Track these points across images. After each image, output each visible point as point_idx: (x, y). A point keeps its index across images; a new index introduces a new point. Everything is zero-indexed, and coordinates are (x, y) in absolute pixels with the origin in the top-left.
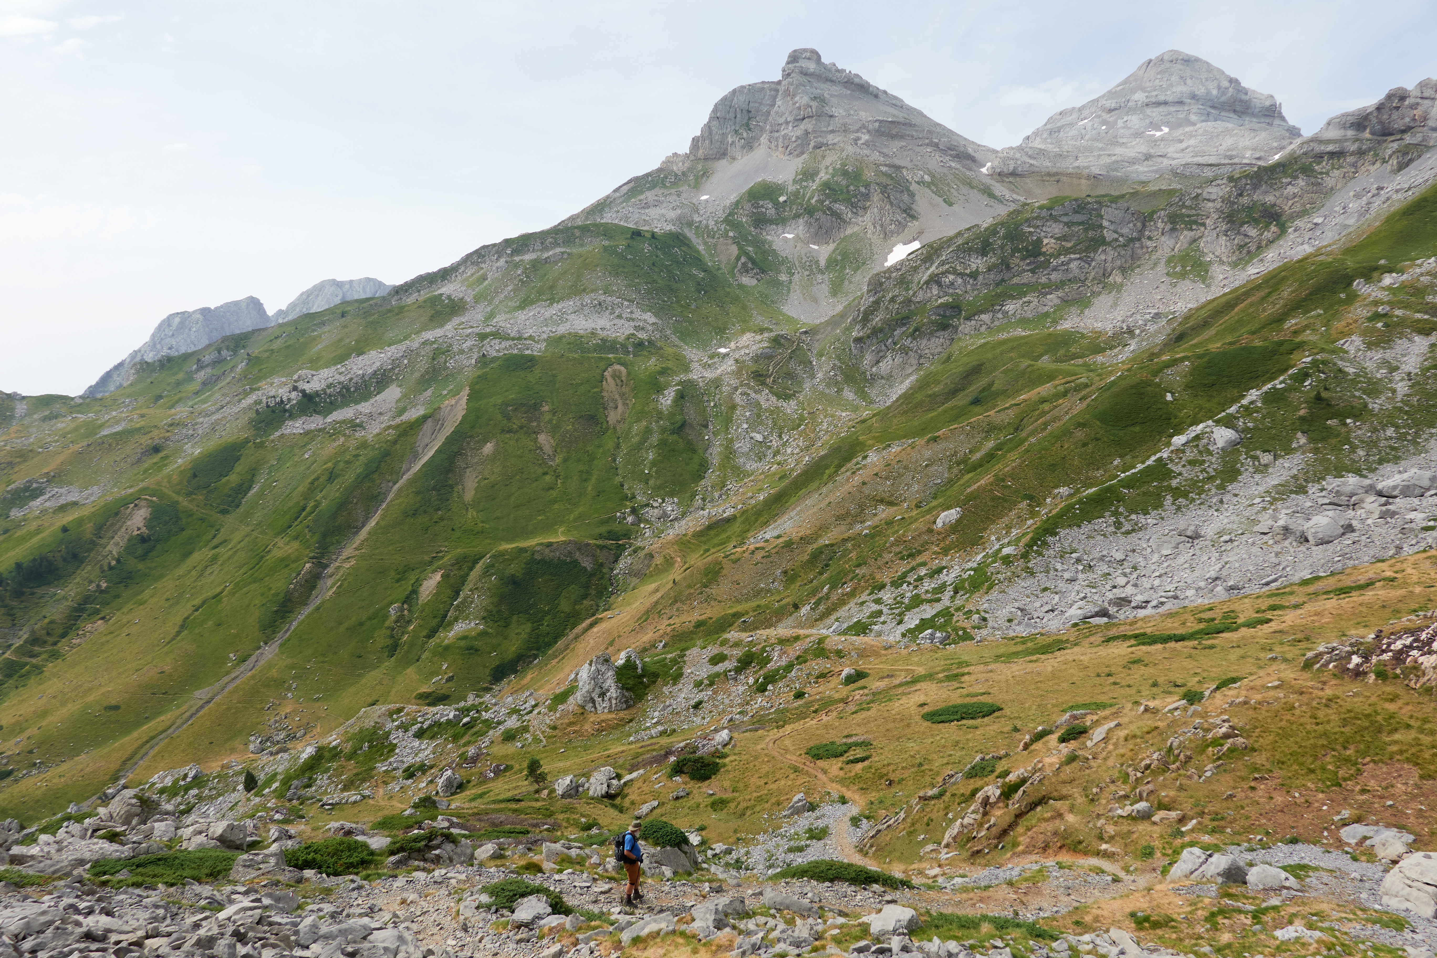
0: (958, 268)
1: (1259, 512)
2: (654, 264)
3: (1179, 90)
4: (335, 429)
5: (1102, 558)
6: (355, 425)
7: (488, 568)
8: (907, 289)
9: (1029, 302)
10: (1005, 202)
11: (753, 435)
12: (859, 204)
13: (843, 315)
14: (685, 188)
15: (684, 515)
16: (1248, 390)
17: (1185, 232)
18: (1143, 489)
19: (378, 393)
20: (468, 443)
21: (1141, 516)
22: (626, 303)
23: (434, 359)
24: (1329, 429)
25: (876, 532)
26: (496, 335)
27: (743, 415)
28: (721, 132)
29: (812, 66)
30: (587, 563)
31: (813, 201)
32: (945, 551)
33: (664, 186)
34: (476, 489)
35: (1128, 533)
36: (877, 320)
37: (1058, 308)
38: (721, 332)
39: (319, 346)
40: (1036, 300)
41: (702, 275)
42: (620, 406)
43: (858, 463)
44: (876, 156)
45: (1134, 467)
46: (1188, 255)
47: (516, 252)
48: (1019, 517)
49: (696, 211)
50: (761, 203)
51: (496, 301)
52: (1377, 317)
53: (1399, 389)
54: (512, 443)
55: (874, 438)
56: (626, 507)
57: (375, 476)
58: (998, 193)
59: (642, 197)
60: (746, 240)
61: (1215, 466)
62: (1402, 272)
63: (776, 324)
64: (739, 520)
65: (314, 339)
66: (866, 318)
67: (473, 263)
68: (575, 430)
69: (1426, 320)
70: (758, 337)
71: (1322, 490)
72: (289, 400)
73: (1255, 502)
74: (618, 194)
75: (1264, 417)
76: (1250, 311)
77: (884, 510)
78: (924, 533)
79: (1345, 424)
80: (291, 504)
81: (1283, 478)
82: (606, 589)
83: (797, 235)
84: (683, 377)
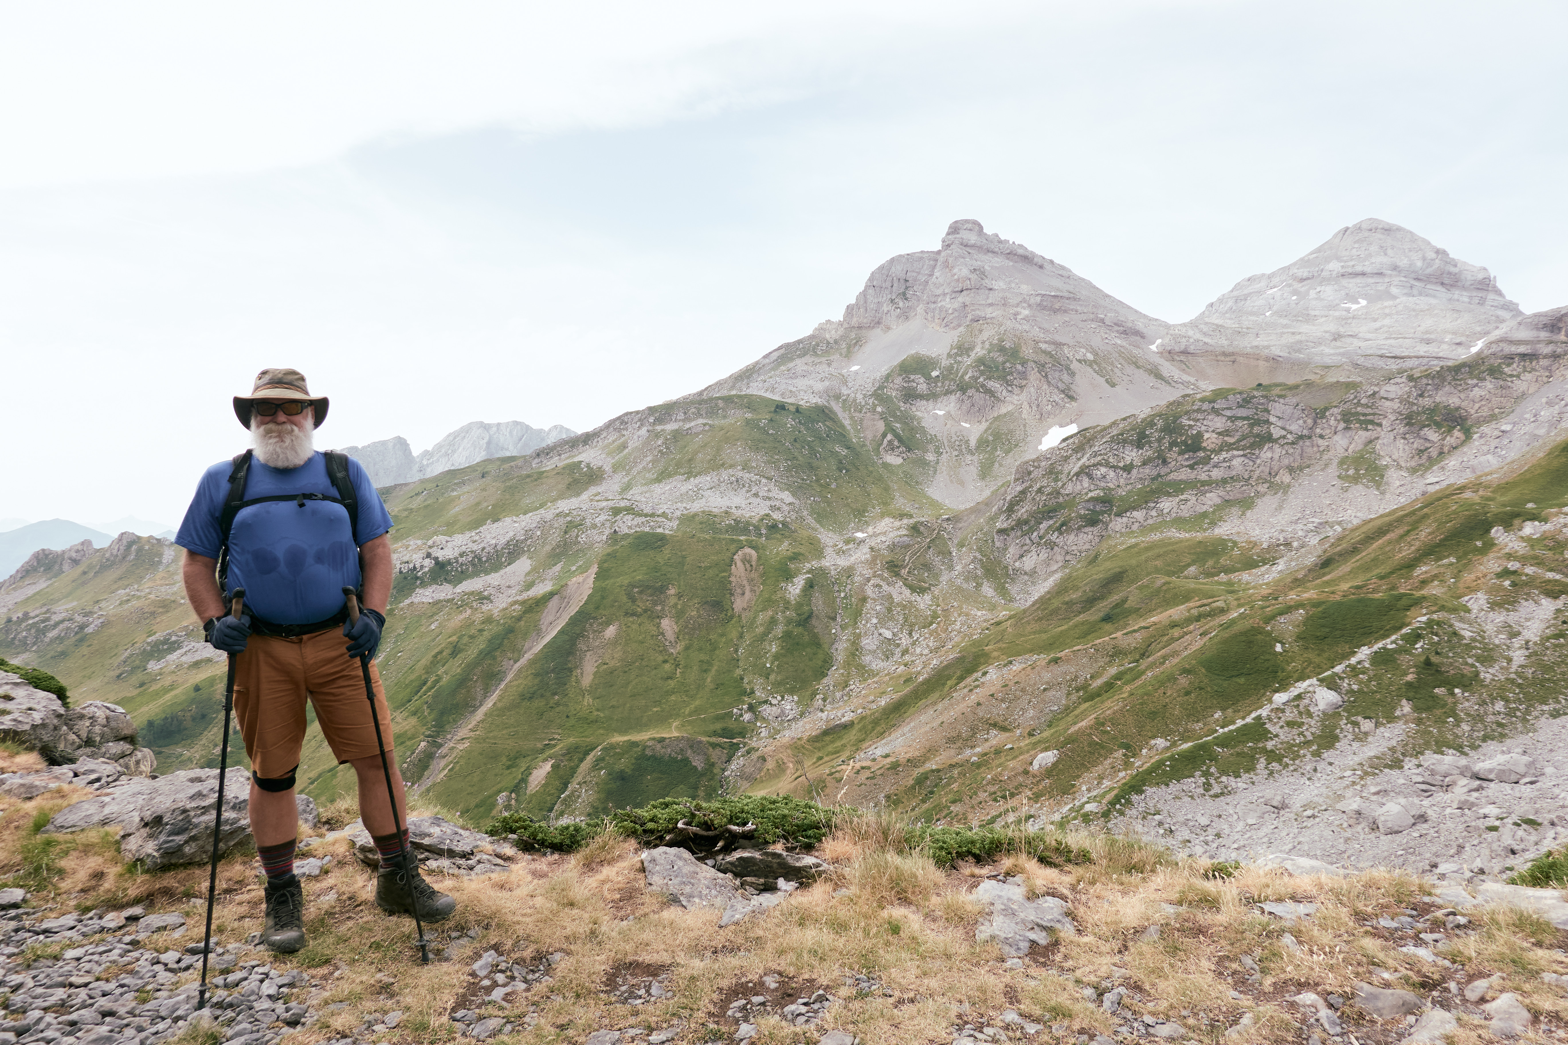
0: (1111, 460)
1: (1347, 787)
2: (795, 440)
3: (1379, 261)
4: (463, 601)
5: (1185, 823)
6: (482, 598)
7: (599, 760)
8: (1056, 480)
9: (1186, 500)
10: (1173, 384)
11: (882, 631)
12: (1015, 382)
13: (988, 504)
14: (836, 357)
15: (802, 714)
16: (1359, 647)
17: (1360, 432)
18: (1238, 749)
19: (509, 564)
20: (591, 625)
21: (1232, 779)
22: (764, 481)
23: (566, 532)
24: (1435, 697)
25: (983, 762)
26: (629, 510)
27: (873, 609)
28: (876, 301)
29: (973, 238)
30: (698, 762)
31: (967, 378)
32: (1036, 798)
33: (816, 354)
34: (595, 674)
35: (1216, 796)
36: (1022, 512)
37: (1218, 508)
38: (860, 514)
39: (457, 509)
40: (1194, 499)
41: (844, 452)
42: (748, 593)
43: (977, 680)
44: (1036, 332)
45: (1233, 723)
46: (1362, 457)
47: (659, 421)
48: (1113, 767)
49: (845, 382)
50: (912, 377)
51: (635, 471)
52: (1506, 573)
53: (1515, 658)
54: (634, 627)
55: (1000, 649)
56: (743, 703)
57: (497, 653)
58: (1165, 374)
59: (791, 365)
60: (894, 416)
61: (1313, 730)
62: (1545, 520)
63: (920, 508)
64: (857, 727)
65: (452, 500)
66: (1011, 509)
67: (615, 429)
68: (699, 616)
69: (1556, 581)
70: (897, 524)
71: (1419, 766)
72: (422, 567)
73: (1346, 774)
74: (767, 361)
75: (1370, 680)
76: (1387, 549)
77: (996, 736)
78: (1019, 774)
79: (1453, 694)
80: (413, 677)
81: (1381, 749)
82: (715, 790)
83: (949, 413)
84: (815, 564)
